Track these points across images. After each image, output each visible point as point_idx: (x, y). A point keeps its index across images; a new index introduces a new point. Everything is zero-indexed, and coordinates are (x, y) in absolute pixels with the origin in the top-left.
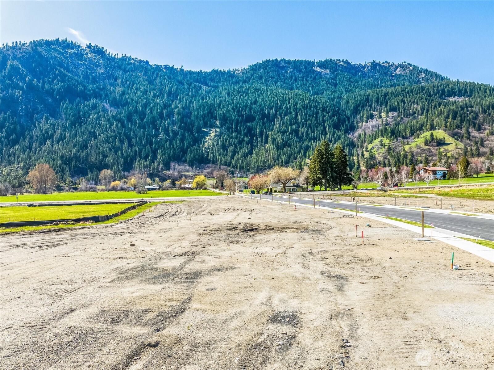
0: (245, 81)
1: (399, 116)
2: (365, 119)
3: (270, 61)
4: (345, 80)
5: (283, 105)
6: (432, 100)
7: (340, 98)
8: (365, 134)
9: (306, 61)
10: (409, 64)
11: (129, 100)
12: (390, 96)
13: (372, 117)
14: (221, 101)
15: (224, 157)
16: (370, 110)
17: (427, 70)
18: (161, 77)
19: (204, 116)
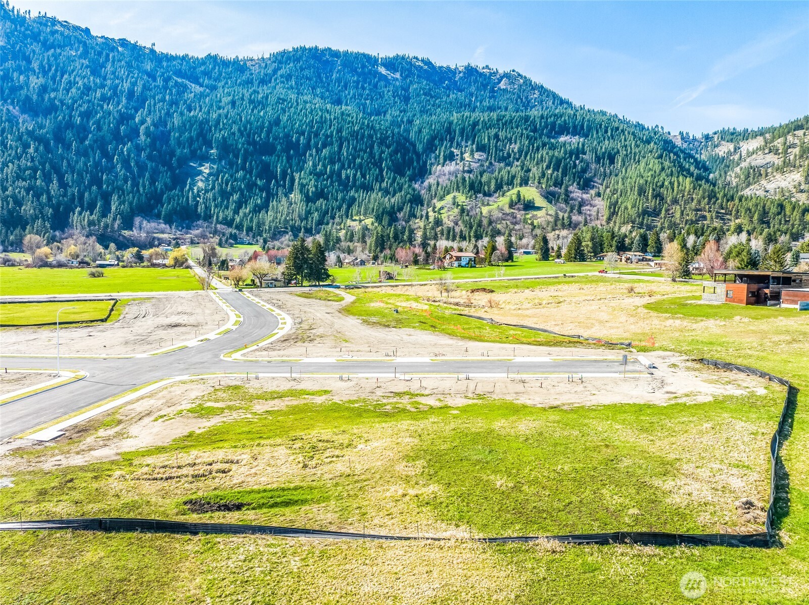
0: (263, 82)
1: (487, 159)
2: (442, 161)
3: (306, 49)
4: (422, 92)
5: (321, 131)
6: (536, 139)
7: (410, 122)
8: (438, 184)
9: (364, 55)
10: (519, 75)
11: (57, 102)
12: (480, 127)
13: (451, 157)
14: (220, 115)
15: (223, 211)
16: (451, 146)
17: (542, 87)
18: (113, 62)
19: (191, 141)
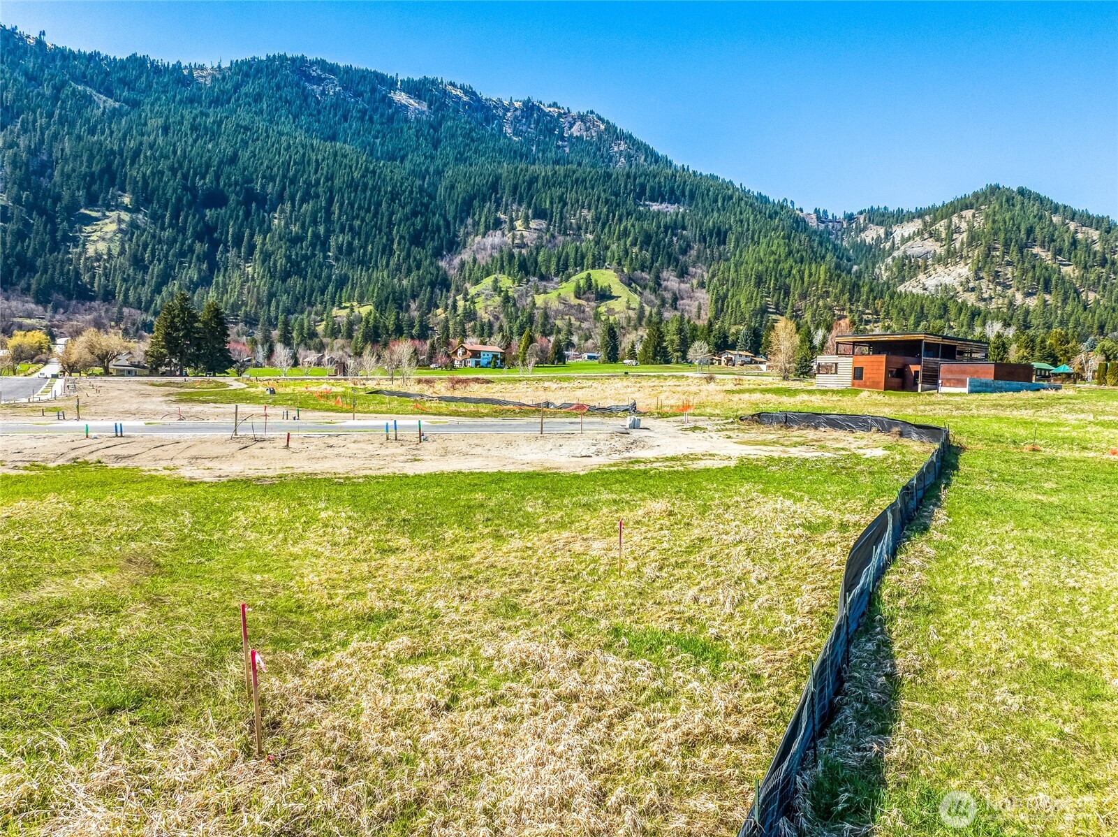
0: (216, 102)
1: (548, 230)
2: (482, 229)
3: (287, 59)
4: (459, 132)
5: (302, 176)
6: (618, 205)
7: (439, 173)
8: (475, 261)
9: (376, 75)
10: (600, 118)
12: (540, 184)
13: (495, 225)
14: (141, 144)
16: (497, 210)
17: (631, 136)
19: (89, 179)
